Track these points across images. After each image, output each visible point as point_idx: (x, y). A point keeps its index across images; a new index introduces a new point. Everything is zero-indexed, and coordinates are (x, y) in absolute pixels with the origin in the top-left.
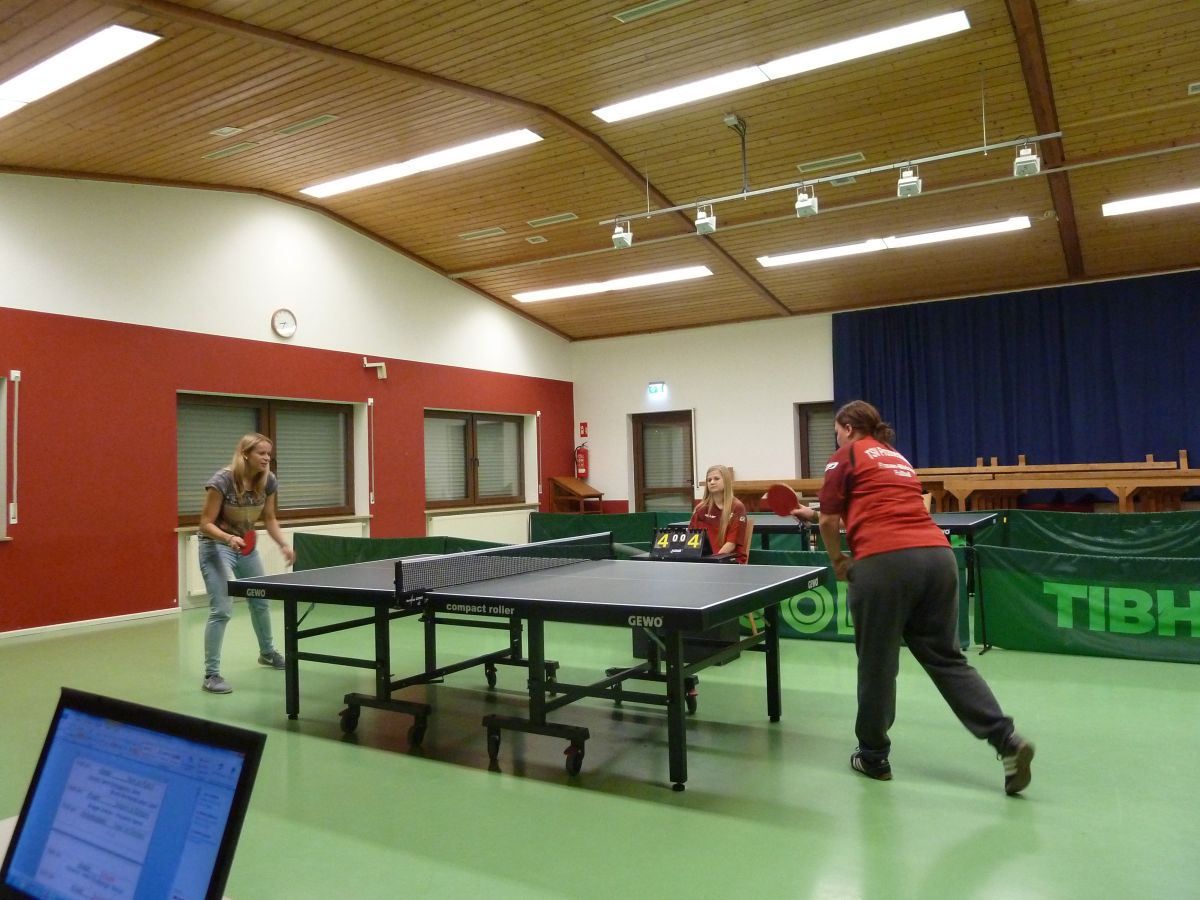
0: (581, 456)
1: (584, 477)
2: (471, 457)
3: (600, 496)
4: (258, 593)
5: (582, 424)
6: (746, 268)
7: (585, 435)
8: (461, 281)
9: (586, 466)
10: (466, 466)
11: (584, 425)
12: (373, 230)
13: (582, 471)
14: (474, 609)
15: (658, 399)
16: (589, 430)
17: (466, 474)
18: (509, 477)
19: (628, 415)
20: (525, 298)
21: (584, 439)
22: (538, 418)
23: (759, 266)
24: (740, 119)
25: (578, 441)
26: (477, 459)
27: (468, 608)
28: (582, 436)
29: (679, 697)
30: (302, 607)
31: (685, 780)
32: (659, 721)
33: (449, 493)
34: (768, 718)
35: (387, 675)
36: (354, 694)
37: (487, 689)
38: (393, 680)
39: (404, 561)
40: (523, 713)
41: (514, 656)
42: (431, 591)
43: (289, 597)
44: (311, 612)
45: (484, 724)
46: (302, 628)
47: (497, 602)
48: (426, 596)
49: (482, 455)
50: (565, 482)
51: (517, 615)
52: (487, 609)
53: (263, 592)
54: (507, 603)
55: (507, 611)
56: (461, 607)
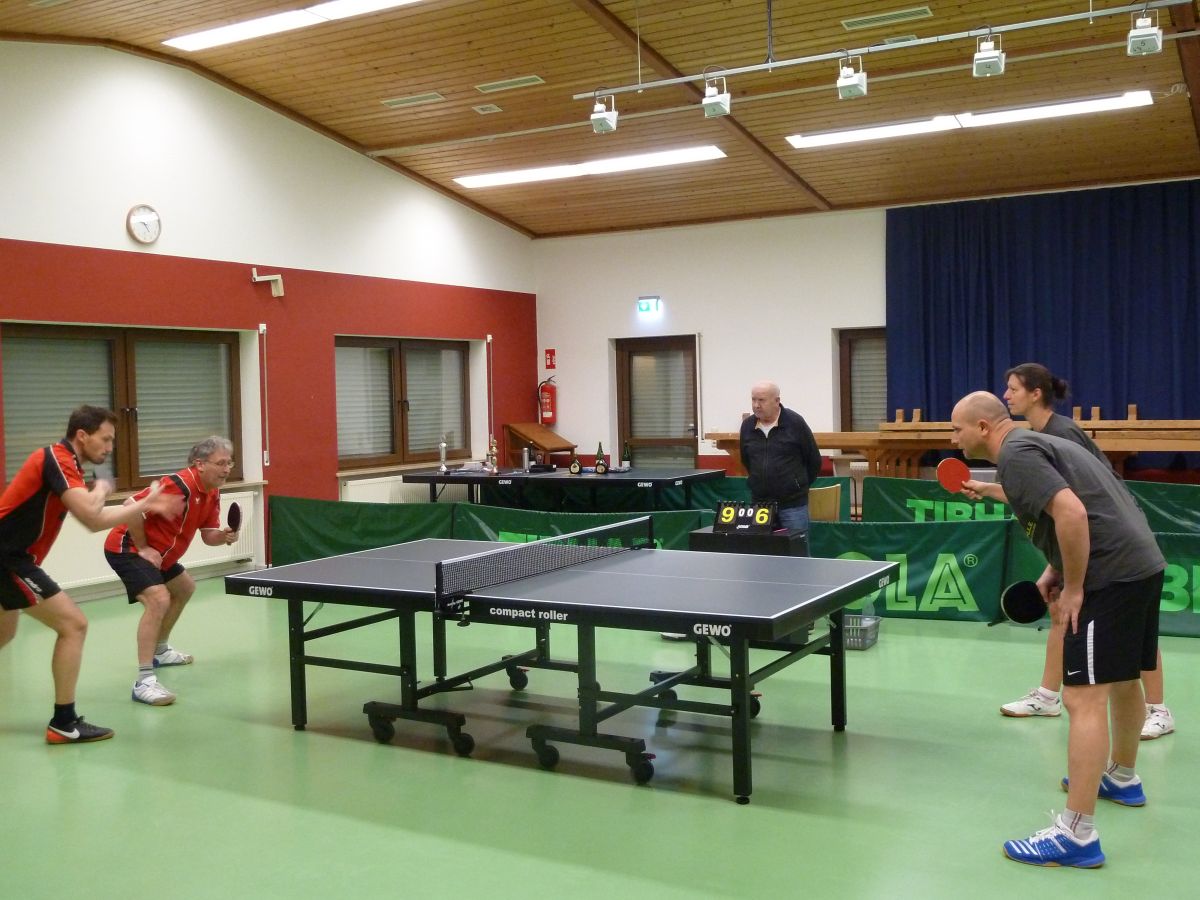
0: (546, 395)
1: (550, 423)
2: (397, 399)
3: (571, 449)
4: (263, 591)
5: (547, 352)
6: (772, 149)
7: (551, 366)
8: (385, 160)
9: (553, 409)
10: (392, 411)
11: (551, 353)
12: (264, 92)
13: (548, 415)
14: (522, 614)
15: (651, 319)
16: (558, 360)
17: (392, 421)
18: (451, 422)
19: (610, 340)
20: (472, 182)
21: (551, 372)
22: (488, 344)
23: (789, 147)
25: (543, 375)
26: (406, 402)
27: (514, 613)
28: (548, 367)
29: (745, 707)
30: (308, 607)
31: (750, 793)
32: (720, 731)
33: (371, 446)
34: (832, 728)
35: (414, 682)
36: (374, 703)
37: (512, 694)
38: (419, 687)
39: (444, 562)
40: (572, 722)
41: (540, 657)
42: (471, 593)
43: (295, 596)
44: (319, 612)
45: (529, 735)
46: (307, 629)
47: (547, 607)
48: (466, 599)
49: (413, 395)
50: (524, 429)
51: (568, 621)
52: (537, 615)
53: (269, 591)
54: (560, 608)
55: (560, 616)
56: (506, 612)
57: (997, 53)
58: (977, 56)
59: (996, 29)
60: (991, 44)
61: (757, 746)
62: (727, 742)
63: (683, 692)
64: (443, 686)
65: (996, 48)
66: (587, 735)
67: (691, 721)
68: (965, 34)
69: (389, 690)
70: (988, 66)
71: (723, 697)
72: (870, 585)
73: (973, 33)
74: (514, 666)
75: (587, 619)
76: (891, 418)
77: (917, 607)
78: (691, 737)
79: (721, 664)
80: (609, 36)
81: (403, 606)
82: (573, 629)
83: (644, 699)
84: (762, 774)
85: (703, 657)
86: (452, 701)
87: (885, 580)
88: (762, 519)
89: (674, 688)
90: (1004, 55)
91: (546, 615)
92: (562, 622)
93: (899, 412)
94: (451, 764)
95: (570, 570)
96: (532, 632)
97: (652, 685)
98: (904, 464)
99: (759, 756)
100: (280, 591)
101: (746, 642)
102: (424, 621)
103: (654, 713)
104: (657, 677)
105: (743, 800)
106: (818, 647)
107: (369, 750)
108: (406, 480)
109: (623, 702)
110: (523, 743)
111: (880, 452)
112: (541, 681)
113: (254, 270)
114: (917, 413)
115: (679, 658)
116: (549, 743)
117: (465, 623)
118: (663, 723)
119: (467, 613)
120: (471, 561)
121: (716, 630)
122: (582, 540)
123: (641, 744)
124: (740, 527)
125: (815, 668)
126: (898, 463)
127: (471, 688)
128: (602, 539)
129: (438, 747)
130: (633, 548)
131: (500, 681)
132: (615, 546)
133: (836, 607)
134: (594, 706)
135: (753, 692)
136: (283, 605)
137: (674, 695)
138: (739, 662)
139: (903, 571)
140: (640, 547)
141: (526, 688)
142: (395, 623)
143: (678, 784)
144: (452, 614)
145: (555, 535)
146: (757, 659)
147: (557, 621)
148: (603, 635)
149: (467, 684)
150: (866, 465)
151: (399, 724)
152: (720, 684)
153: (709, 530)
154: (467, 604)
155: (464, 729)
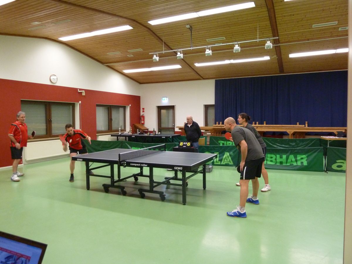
0: (142, 118)
1: (143, 124)
2: (110, 118)
3: (148, 129)
4: (80, 160)
5: (143, 108)
6: (191, 66)
8: (109, 66)
9: (144, 121)
10: (109, 121)
11: (143, 109)
12: (81, 51)
13: (143, 122)
14: (137, 165)
15: (165, 102)
16: (145, 110)
17: (109, 123)
18: (121, 123)
19: (156, 106)
20: (127, 71)
21: (143, 113)
22: (130, 107)
23: (195, 66)
24: (191, 27)
25: (142, 113)
26: (112, 119)
27: (136, 165)
28: (143, 112)
29: (185, 184)
30: (90, 163)
31: (186, 203)
32: (179, 190)
33: (104, 128)
34: (203, 189)
35: (114, 180)
36: (105, 184)
37: (135, 182)
38: (115, 181)
39: (121, 154)
40: (148, 188)
41: (141, 174)
42: (126, 160)
43: (87, 161)
44: (93, 165)
45: (138, 191)
46: (90, 168)
47: (143, 163)
48: (125, 162)
49: (113, 117)
50: (138, 125)
51: (147, 166)
52: (141, 165)
53: (81, 160)
54: (146, 164)
55: (146, 165)
56: (134, 164)
57: (239, 47)
58: (235, 48)
59: (238, 42)
60: (237, 46)
61: (187, 193)
62: (181, 192)
63: (172, 181)
64: (120, 180)
65: (238, 46)
66: (151, 191)
67: (173, 188)
68: (232, 43)
69: (108, 181)
70: (237, 50)
71: (180, 182)
72: (211, 159)
73: (234, 43)
74: (135, 176)
75: (151, 166)
76: (216, 124)
77: (221, 163)
78: (173, 191)
79: (180, 175)
80: (157, 41)
81: (111, 163)
82: (148, 168)
83: (163, 183)
84: (188, 199)
85: (176, 174)
86: (122, 184)
87: (215, 158)
88: (188, 145)
89: (170, 181)
90: (240, 48)
91: (143, 165)
92: (146, 167)
93: (217, 122)
94: (121, 197)
95: (148, 155)
96: (139, 169)
97: (165, 180)
98: (218, 134)
99: (188, 195)
100: (84, 160)
101: (185, 171)
102: (116, 166)
103: (165, 186)
104: (166, 178)
105: (184, 204)
106: (200, 172)
107: (104, 194)
108: (111, 136)
109: (159, 184)
110: (137, 192)
111: (213, 131)
112: (141, 180)
113: (78, 90)
114: (221, 123)
115: (171, 174)
116: (143, 192)
117: (125, 167)
118: (167, 188)
119: (125, 165)
120: (127, 153)
121: (179, 168)
122: (150, 149)
123: (163, 193)
124: (184, 146)
125: (200, 176)
126: (217, 133)
127: (126, 181)
128: (154, 149)
129: (119, 194)
130: (161, 151)
131: (132, 179)
132: (157, 150)
133: (204, 163)
134: (153, 185)
135: (187, 181)
136: (84, 163)
137: (170, 182)
138: (184, 175)
139: (218, 156)
140: (163, 151)
141: (138, 181)
142: (109, 167)
143: (170, 201)
144: (122, 165)
145: (144, 148)
146: (188, 174)
147: (145, 166)
148: (155, 169)
149: (125, 180)
150: (210, 133)
151: (110, 189)
152: (180, 180)
153: (177, 147)
154: (125, 163)
155: (124, 190)
